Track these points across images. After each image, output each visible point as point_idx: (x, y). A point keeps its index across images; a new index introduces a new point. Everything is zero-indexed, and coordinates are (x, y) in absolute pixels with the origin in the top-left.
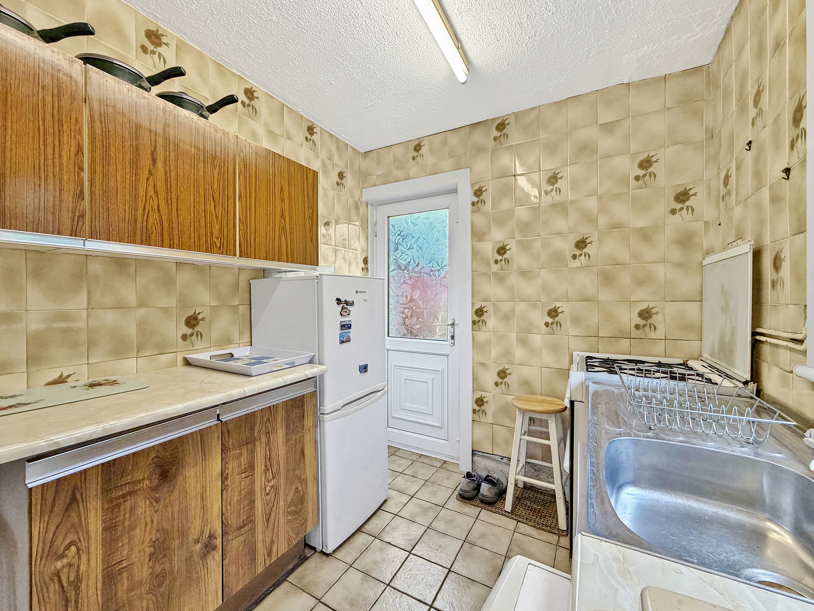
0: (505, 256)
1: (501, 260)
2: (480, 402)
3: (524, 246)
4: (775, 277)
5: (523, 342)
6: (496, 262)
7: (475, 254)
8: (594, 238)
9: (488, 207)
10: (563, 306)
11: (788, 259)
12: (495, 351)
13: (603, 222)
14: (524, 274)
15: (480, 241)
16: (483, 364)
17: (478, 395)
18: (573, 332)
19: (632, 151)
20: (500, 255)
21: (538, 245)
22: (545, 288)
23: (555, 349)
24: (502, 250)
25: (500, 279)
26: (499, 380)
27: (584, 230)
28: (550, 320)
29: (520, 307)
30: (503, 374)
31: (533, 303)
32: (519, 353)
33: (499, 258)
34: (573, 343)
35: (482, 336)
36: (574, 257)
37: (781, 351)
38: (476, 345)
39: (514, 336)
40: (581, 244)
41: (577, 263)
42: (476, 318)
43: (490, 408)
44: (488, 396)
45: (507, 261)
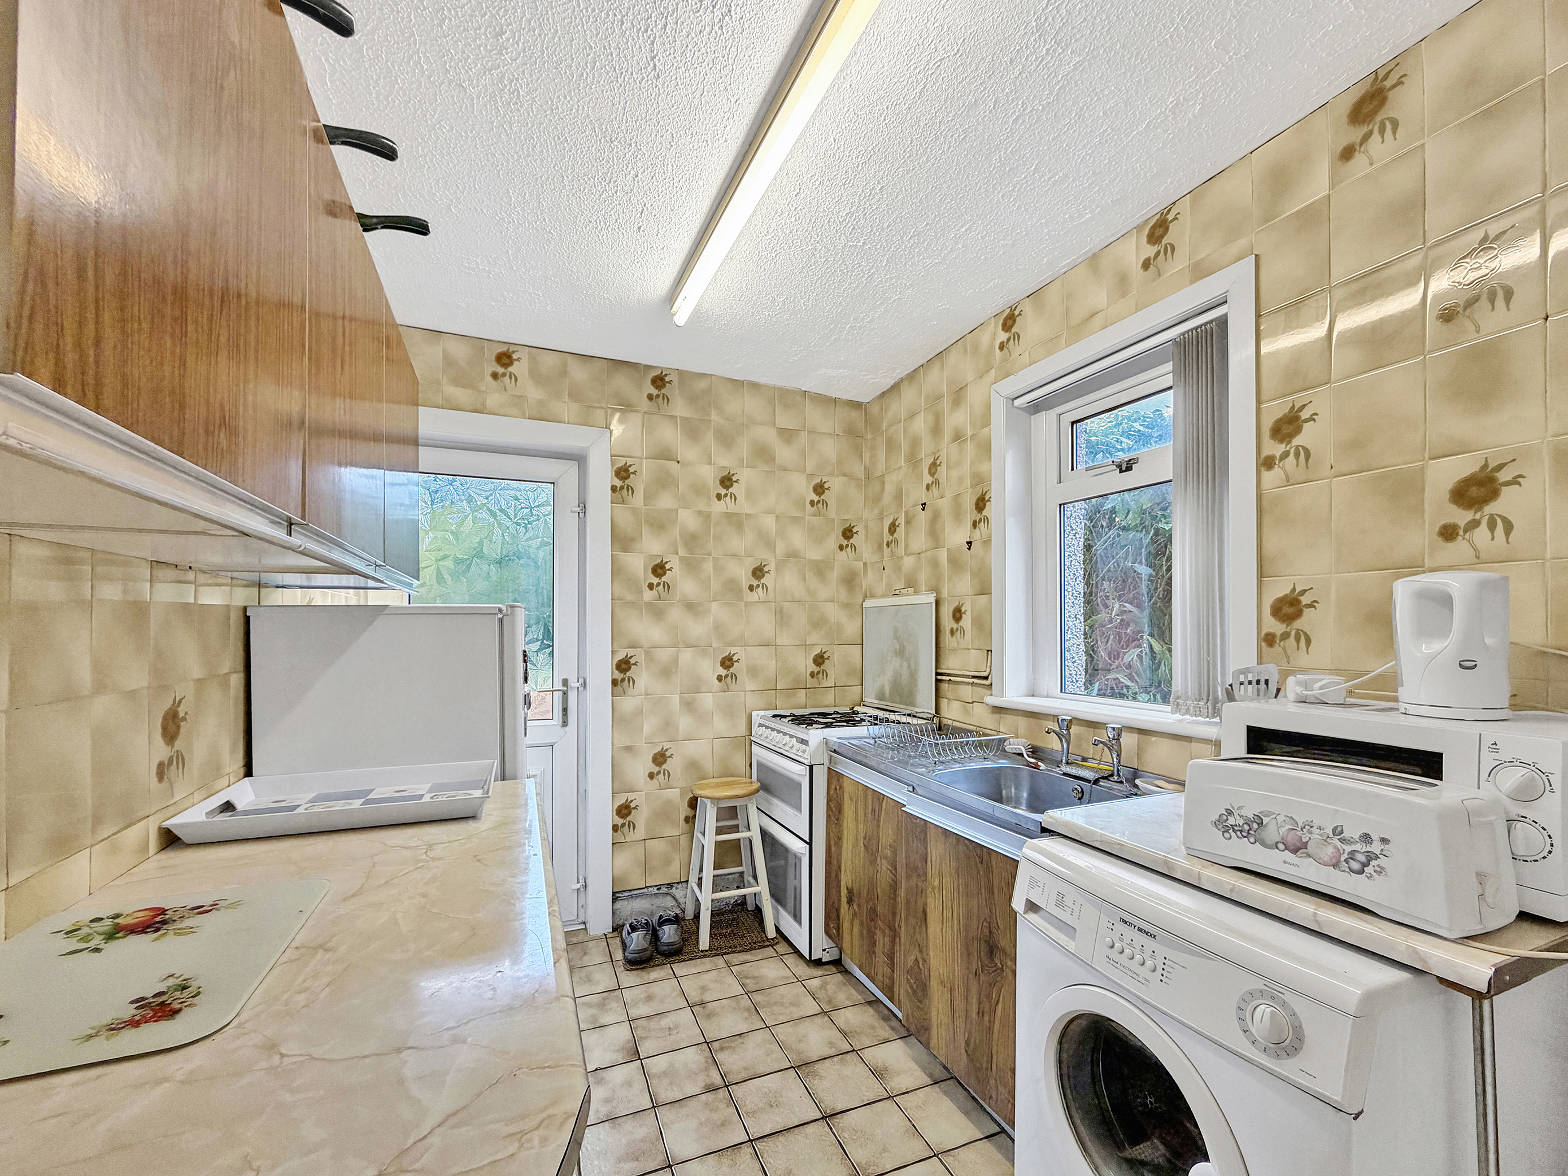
0: (664, 579)
1: (658, 584)
2: (624, 811)
3: (691, 565)
4: (955, 626)
5: (689, 706)
6: (651, 586)
7: (617, 571)
8: (771, 567)
9: (638, 500)
10: (739, 652)
11: (969, 613)
12: (649, 725)
13: (780, 547)
14: (691, 607)
15: (625, 550)
16: (628, 749)
17: (621, 800)
18: (750, 686)
19: (808, 471)
20: (657, 577)
21: (708, 566)
22: (718, 628)
23: (729, 711)
24: (659, 569)
25: (657, 612)
26: (655, 769)
27: (763, 555)
28: (723, 672)
29: (686, 656)
30: (660, 758)
31: (700, 648)
32: (684, 723)
33: (655, 580)
34: (751, 700)
35: (628, 703)
36: (751, 588)
37: (962, 687)
38: (618, 720)
39: (676, 699)
40: (758, 572)
41: (753, 597)
42: (619, 676)
43: (640, 817)
44: (637, 798)
45: (667, 586)
